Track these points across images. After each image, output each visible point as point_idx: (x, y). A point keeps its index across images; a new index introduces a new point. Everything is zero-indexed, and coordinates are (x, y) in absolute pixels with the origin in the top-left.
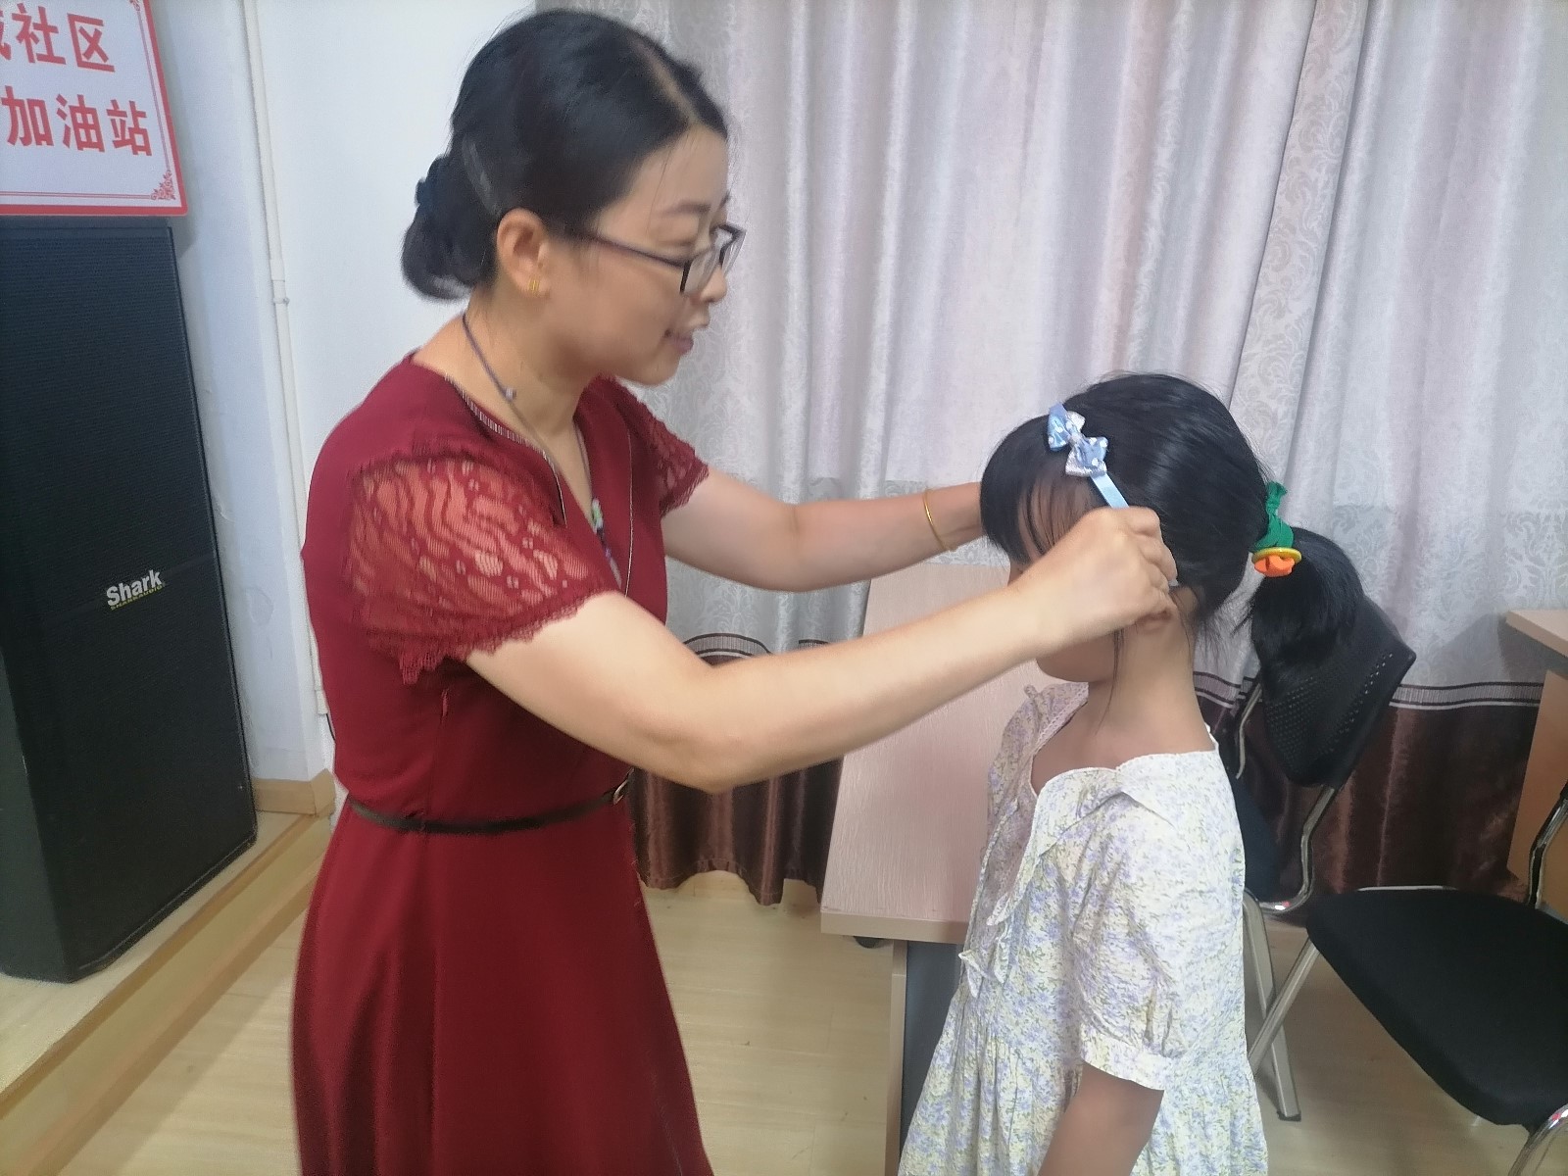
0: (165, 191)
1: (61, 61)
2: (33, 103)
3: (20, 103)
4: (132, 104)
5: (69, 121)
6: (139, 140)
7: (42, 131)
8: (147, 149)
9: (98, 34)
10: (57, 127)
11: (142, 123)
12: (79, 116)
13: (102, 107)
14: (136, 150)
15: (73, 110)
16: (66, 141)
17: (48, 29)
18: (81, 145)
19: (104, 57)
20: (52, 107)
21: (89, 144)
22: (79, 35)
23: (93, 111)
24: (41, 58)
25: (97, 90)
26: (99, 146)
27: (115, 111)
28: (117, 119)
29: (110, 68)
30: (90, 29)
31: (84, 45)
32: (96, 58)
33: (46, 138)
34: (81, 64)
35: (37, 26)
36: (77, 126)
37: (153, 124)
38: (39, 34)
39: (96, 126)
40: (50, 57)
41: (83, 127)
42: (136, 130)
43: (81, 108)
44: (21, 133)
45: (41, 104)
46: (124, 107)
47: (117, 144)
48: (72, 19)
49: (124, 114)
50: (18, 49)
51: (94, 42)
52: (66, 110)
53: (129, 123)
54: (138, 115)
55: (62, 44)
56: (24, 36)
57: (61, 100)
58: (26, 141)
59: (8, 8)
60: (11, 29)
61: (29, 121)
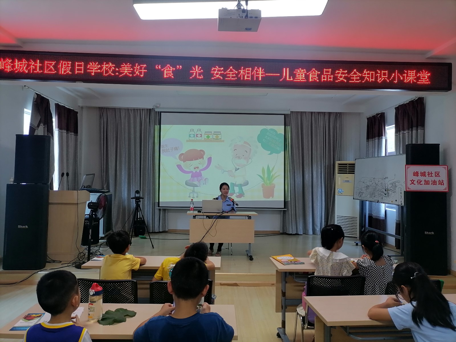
0: (446, 189)
3: (426, 181)
4: (442, 180)
5: (432, 182)
6: (442, 184)
10: (430, 183)
11: (443, 182)
15: (433, 181)
18: (433, 185)
19: (439, 175)
21: (435, 184)
25: (437, 179)
27: (439, 181)
29: (440, 177)
30: (438, 173)
31: (436, 174)
34: (435, 176)
35: (430, 173)
37: (445, 182)
40: (431, 176)
44: (426, 184)
45: (429, 181)
47: (439, 184)
48: (435, 172)
50: (427, 176)
53: (441, 182)
55: (433, 175)
56: (428, 175)
58: (426, 185)
59: (427, 172)
60: (427, 174)
61: (427, 183)
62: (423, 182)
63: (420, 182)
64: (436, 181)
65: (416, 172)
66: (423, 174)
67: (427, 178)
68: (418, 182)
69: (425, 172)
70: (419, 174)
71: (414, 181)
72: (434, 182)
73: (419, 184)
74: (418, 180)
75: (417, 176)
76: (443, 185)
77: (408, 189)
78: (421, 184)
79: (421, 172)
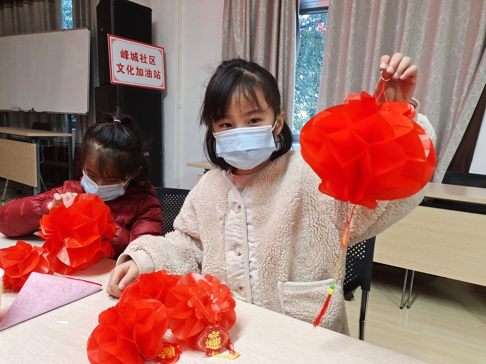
0: (162, 86)
1: (147, 63)
2: (141, 69)
3: (139, 69)
6: (158, 77)
10: (144, 73)
11: (159, 74)
13: (153, 71)
16: (146, 76)
17: (145, 58)
18: (148, 77)
19: (154, 63)
20: (144, 70)
21: (150, 77)
22: (151, 59)
24: (143, 62)
25: (152, 68)
27: (155, 72)
29: (155, 65)
30: (153, 58)
33: (143, 75)
34: (150, 64)
35: (143, 57)
37: (162, 75)
39: (151, 74)
40: (145, 62)
41: (149, 74)
46: (157, 71)
47: (154, 77)
48: (150, 56)
49: (156, 72)
50: (140, 61)
51: (153, 60)
52: (146, 71)
53: (157, 74)
54: (159, 72)
55: (148, 60)
56: (141, 59)
57: (146, 69)
58: (139, 75)
59: (139, 54)
60: (139, 57)
61: (140, 72)
62: (134, 71)
63: (131, 70)
64: (151, 72)
65: (124, 51)
66: (135, 57)
67: (141, 65)
68: (128, 69)
69: (136, 54)
70: (130, 56)
71: (122, 66)
72: (148, 72)
73: (130, 73)
74: (128, 66)
75: (127, 58)
76: (160, 78)
77: (115, 79)
78: (132, 73)
79: (131, 52)
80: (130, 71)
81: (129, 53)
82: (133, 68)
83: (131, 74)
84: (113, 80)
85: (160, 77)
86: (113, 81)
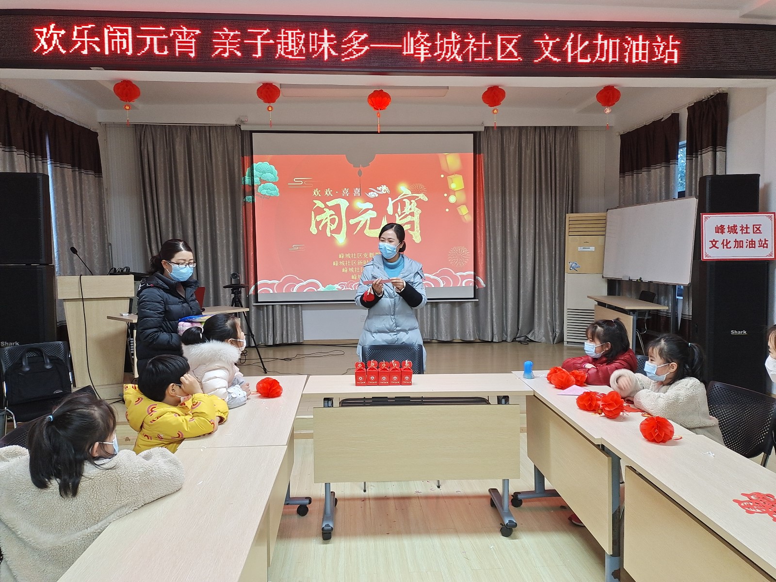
0: (770, 255)
1: (749, 233)
2: (740, 241)
3: (738, 242)
4: (765, 239)
5: (748, 244)
7: (741, 245)
8: (767, 247)
9: (760, 227)
10: (745, 245)
11: (767, 242)
12: (751, 243)
13: (757, 240)
14: (764, 247)
15: (750, 241)
16: (747, 247)
17: (747, 228)
18: (750, 247)
19: (760, 231)
20: (745, 241)
21: (752, 247)
23: (754, 241)
24: (744, 233)
25: (756, 238)
26: (755, 247)
28: (760, 242)
29: (761, 233)
30: (758, 227)
31: (755, 229)
32: (758, 231)
33: (742, 247)
34: (754, 233)
36: (750, 244)
37: (770, 242)
38: (745, 229)
39: (755, 244)
40: (747, 233)
41: (752, 244)
42: (765, 244)
43: (752, 241)
44: (737, 246)
45: (742, 241)
46: (763, 239)
47: (759, 247)
48: (754, 225)
50: (740, 232)
51: (758, 229)
52: (748, 242)
53: (763, 242)
54: (765, 241)
55: (750, 230)
56: (742, 230)
57: (747, 240)
58: (737, 248)
59: (739, 225)
60: (739, 229)
61: (739, 244)
62: (732, 244)
63: (727, 243)
65: (719, 226)
66: (733, 229)
67: (740, 236)
68: (723, 243)
69: (735, 226)
70: (726, 230)
71: (716, 242)
73: (725, 247)
74: (724, 240)
75: (723, 232)
77: (706, 256)
78: (729, 247)
79: (729, 226)
80: (726, 245)
81: (726, 227)
82: (730, 241)
83: (727, 248)
84: (704, 256)
85: (767, 245)
86: (704, 258)
